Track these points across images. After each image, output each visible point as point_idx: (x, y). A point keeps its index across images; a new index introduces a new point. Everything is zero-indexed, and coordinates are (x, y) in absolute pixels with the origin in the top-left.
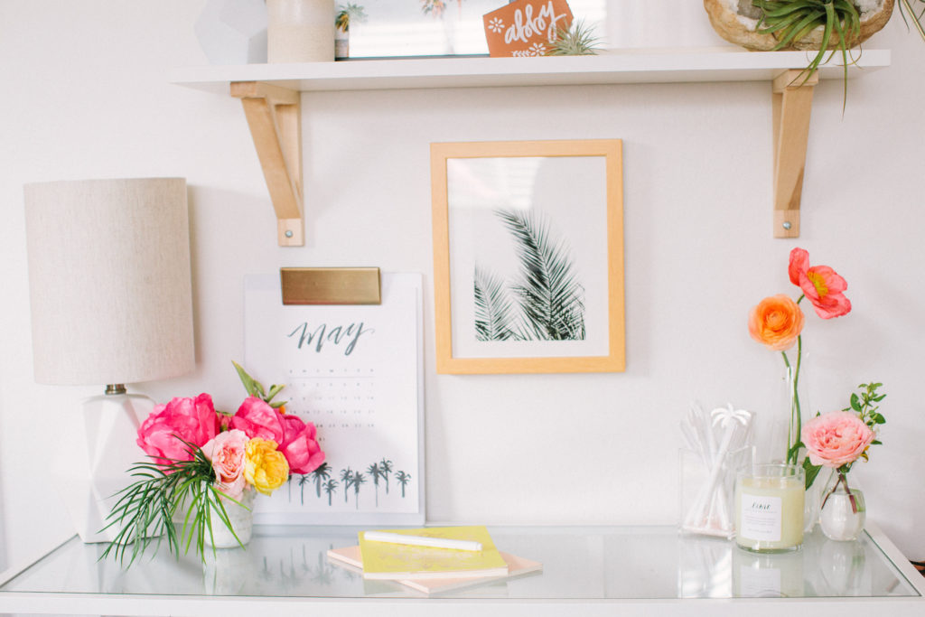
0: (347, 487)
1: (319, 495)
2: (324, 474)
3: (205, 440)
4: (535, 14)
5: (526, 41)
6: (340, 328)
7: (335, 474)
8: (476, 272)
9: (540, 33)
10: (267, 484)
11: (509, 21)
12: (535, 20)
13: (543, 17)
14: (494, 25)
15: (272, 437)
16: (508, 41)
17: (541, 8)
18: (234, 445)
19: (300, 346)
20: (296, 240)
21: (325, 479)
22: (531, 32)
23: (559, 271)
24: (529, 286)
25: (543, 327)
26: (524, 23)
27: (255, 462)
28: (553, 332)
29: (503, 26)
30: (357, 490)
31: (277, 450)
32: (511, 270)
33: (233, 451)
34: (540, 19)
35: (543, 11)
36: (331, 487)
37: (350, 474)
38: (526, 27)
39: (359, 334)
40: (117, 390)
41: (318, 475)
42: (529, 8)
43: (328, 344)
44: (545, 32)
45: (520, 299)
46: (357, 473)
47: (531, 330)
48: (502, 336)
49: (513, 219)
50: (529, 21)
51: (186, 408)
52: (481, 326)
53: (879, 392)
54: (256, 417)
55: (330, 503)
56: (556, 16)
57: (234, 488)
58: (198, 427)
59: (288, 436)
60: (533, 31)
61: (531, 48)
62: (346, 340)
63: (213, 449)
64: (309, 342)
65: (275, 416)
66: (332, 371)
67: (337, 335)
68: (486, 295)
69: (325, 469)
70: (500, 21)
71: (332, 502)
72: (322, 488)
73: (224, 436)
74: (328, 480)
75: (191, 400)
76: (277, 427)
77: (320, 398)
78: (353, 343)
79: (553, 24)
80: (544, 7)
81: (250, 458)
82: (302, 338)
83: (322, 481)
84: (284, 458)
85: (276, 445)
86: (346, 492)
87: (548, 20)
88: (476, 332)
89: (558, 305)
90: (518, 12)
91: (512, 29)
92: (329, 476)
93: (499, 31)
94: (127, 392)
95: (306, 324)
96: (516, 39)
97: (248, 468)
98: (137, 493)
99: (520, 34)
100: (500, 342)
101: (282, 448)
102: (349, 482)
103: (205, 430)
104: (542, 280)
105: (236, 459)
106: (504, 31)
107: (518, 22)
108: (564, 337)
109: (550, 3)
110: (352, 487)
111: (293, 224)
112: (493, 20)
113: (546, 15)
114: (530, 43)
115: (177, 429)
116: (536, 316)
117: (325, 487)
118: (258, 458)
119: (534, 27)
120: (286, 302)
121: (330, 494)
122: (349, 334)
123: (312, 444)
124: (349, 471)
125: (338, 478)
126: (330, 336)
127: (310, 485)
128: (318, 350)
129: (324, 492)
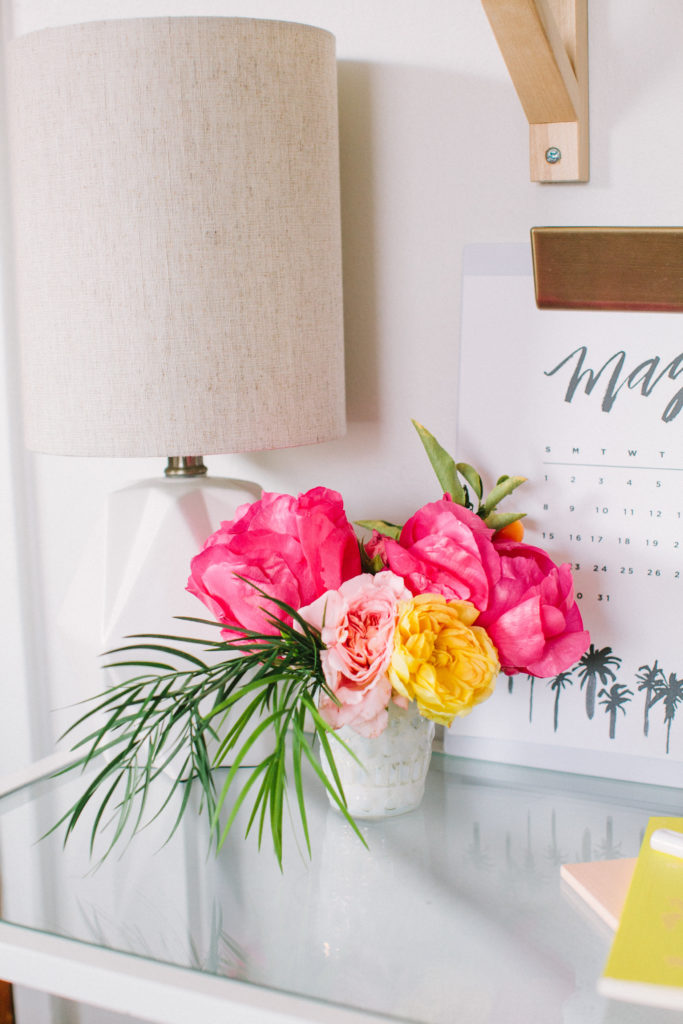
0: (649, 704)
1: (590, 715)
2: (604, 671)
3: (316, 591)
6: (655, 362)
7: (627, 673)
10: (438, 702)
15: (465, 593)
18: (375, 607)
19: (568, 398)
20: (568, 168)
21: (605, 682)
27: (412, 652)
30: (670, 713)
31: (477, 623)
33: (374, 619)
36: (616, 700)
37: (658, 677)
40: (186, 468)
41: (590, 672)
43: (627, 396)
46: (673, 676)
51: (281, 519)
54: (434, 547)
55: (612, 735)
57: (363, 704)
58: (303, 562)
59: (502, 594)
63: (328, 612)
64: (588, 390)
65: (475, 548)
66: (632, 453)
67: (648, 376)
69: (606, 661)
71: (617, 734)
72: (597, 700)
73: (360, 586)
74: (610, 684)
75: (292, 500)
76: (476, 572)
77: (605, 511)
81: (405, 640)
82: (575, 382)
83: (599, 686)
84: (488, 643)
85: (472, 613)
86: (646, 715)
92: (614, 678)
94: (209, 473)
95: (584, 350)
97: (396, 661)
98: (130, 702)
101: (488, 622)
102: (653, 694)
103: (318, 568)
105: (377, 638)
110: (660, 707)
111: (564, 135)
115: (259, 563)
117: (604, 697)
118: (421, 641)
120: (545, 302)
121: (614, 714)
122: (672, 376)
123: (555, 617)
124: (656, 671)
125: (632, 684)
126: (632, 377)
127: (574, 692)
128: (607, 405)
129: (600, 709)
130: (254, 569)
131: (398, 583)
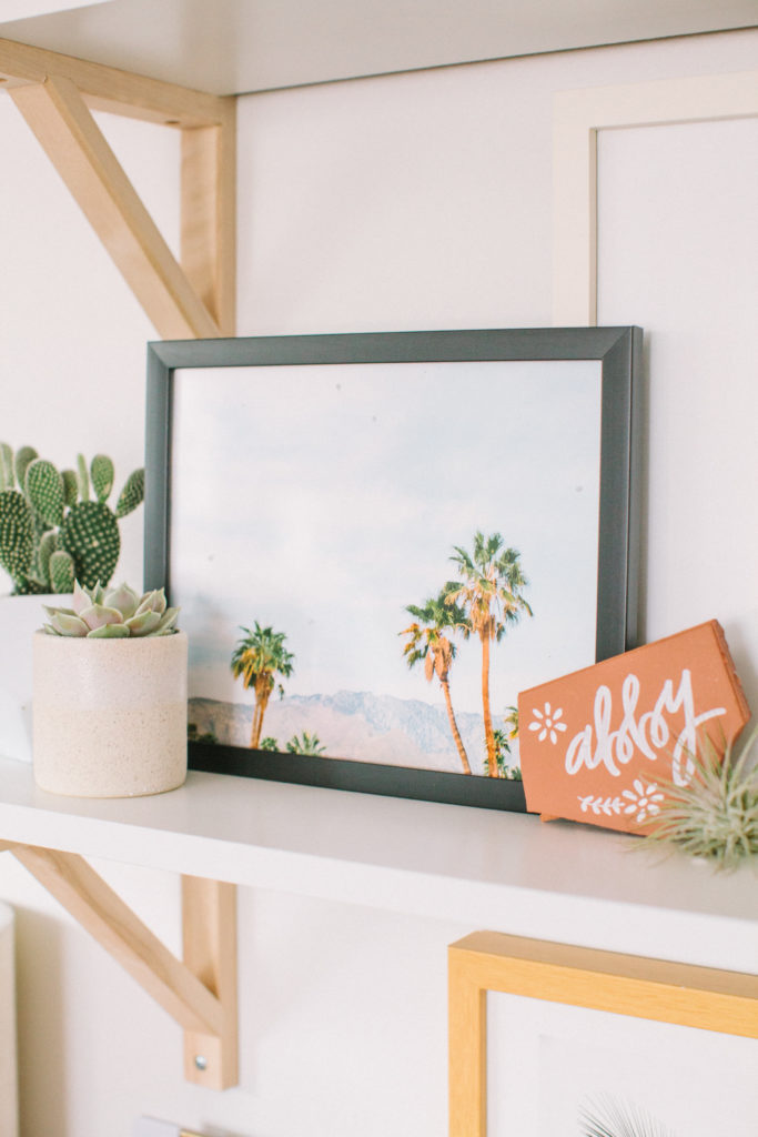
4: (645, 704)
5: (616, 772)
9: (653, 757)
11: (580, 717)
12: (644, 719)
13: (665, 711)
14: (542, 722)
16: (572, 770)
17: (661, 687)
20: (213, 1076)
22: (631, 750)
26: (615, 726)
29: (562, 727)
34: (656, 717)
35: (665, 697)
38: (621, 734)
42: (632, 683)
44: (664, 754)
50: (628, 722)
56: (697, 714)
60: (636, 749)
61: (627, 794)
70: (559, 714)
79: (689, 735)
80: (669, 684)
87: (676, 722)
90: (603, 693)
91: (585, 736)
93: (554, 738)
96: (591, 765)
99: (604, 753)
106: (565, 739)
107: (602, 722)
109: (686, 675)
111: (208, 1046)
112: (542, 711)
113: (673, 708)
114: (625, 782)
119: (637, 737)
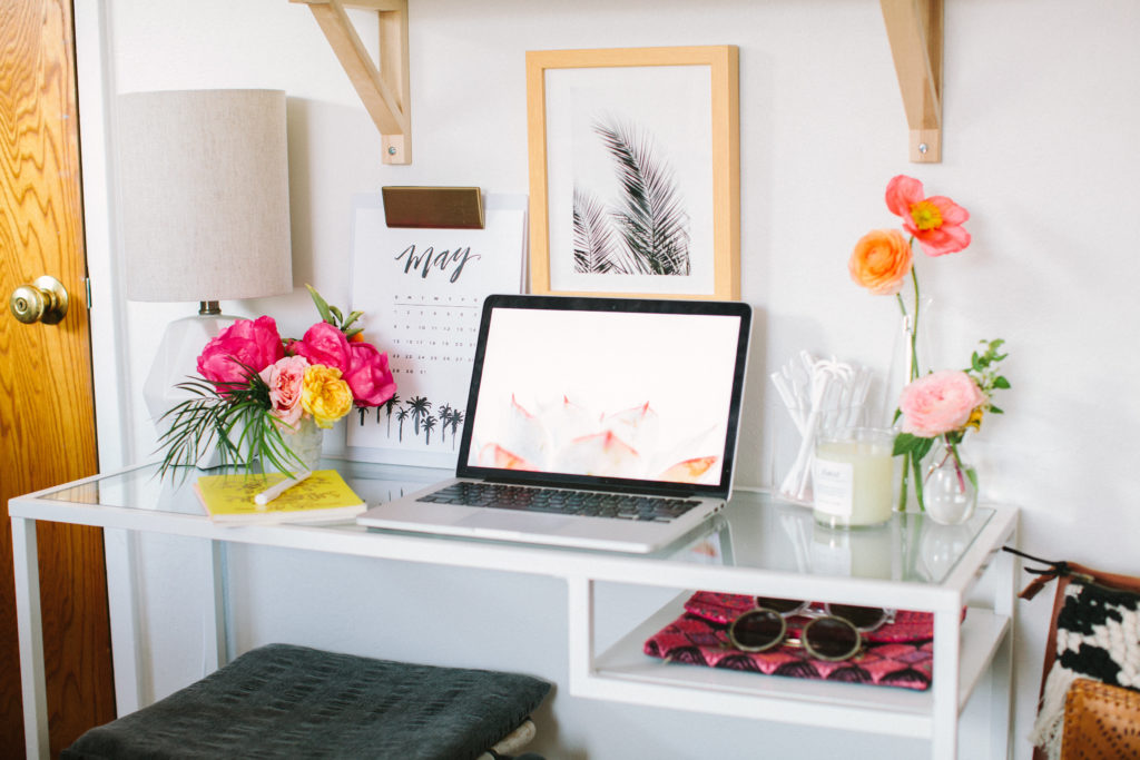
0: (445, 426)
1: (417, 433)
2: (423, 410)
3: (265, 365)
6: (447, 253)
7: (434, 411)
8: (575, 194)
10: (324, 414)
15: (336, 364)
18: (293, 371)
19: (406, 271)
20: (400, 157)
21: (424, 415)
23: (662, 196)
24: (630, 212)
25: (645, 260)
27: (312, 390)
28: (656, 267)
30: (455, 430)
31: (342, 378)
32: (610, 195)
33: (292, 377)
36: (429, 424)
37: (449, 412)
39: (465, 260)
40: (210, 310)
41: (417, 411)
43: (434, 269)
45: (621, 227)
46: (455, 411)
47: (632, 263)
48: (602, 267)
49: (613, 136)
51: (245, 331)
52: (579, 256)
53: (1000, 351)
54: (320, 344)
55: (428, 442)
57: (290, 418)
58: (257, 351)
59: (353, 365)
62: (452, 266)
63: (270, 374)
64: (416, 267)
65: (339, 342)
66: (436, 299)
67: (444, 260)
68: (585, 222)
69: (424, 404)
71: (430, 441)
72: (420, 425)
73: (284, 363)
74: (427, 416)
75: (251, 322)
76: (340, 354)
78: (459, 270)
81: (308, 385)
82: (409, 262)
83: (421, 417)
84: (347, 388)
85: (340, 373)
86: (443, 431)
88: (575, 263)
89: (662, 234)
92: (428, 413)
94: (222, 313)
95: (413, 247)
97: (304, 395)
100: (600, 275)
101: (347, 377)
102: (447, 421)
103: (265, 354)
104: (644, 207)
105: (293, 386)
108: (667, 272)
110: (450, 427)
111: (397, 141)
115: (235, 353)
116: (638, 247)
117: (424, 423)
118: (316, 386)
120: (391, 224)
121: (428, 432)
122: (455, 260)
123: (379, 374)
124: (448, 408)
125: (437, 416)
126: (436, 260)
127: (409, 421)
128: (424, 275)
129: (422, 429)
130: (234, 357)
131: (304, 360)
